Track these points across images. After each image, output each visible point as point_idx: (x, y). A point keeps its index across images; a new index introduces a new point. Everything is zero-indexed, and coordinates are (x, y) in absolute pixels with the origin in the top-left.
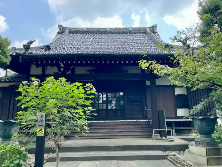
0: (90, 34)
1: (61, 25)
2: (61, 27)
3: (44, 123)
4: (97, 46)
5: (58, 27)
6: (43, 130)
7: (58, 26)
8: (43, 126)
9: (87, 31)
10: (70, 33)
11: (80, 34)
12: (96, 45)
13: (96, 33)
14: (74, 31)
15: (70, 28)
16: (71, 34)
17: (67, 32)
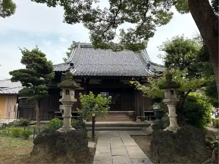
1: (75, 41)
7: (72, 42)
10: (81, 47)
17: (79, 47)
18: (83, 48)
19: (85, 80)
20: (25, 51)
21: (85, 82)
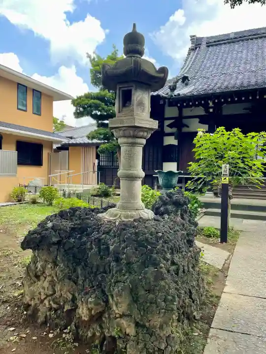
0: (241, 43)
1: (194, 36)
2: (194, 39)
3: (228, 173)
4: (256, 66)
5: (191, 40)
6: (227, 178)
7: (190, 38)
8: (227, 175)
9: (236, 38)
10: (208, 46)
11: (223, 46)
12: (254, 63)
13: (252, 39)
14: (215, 42)
15: (207, 38)
16: (211, 49)
17: (203, 46)
18: (212, 46)
19: (211, 108)
20: (96, 60)
21: (211, 110)
